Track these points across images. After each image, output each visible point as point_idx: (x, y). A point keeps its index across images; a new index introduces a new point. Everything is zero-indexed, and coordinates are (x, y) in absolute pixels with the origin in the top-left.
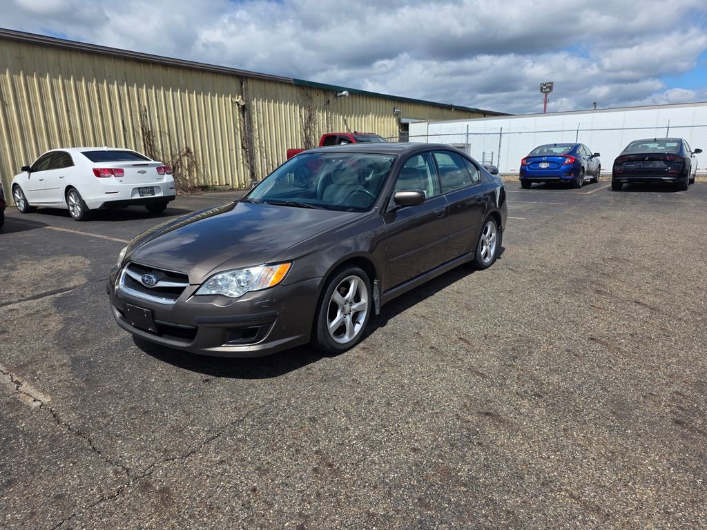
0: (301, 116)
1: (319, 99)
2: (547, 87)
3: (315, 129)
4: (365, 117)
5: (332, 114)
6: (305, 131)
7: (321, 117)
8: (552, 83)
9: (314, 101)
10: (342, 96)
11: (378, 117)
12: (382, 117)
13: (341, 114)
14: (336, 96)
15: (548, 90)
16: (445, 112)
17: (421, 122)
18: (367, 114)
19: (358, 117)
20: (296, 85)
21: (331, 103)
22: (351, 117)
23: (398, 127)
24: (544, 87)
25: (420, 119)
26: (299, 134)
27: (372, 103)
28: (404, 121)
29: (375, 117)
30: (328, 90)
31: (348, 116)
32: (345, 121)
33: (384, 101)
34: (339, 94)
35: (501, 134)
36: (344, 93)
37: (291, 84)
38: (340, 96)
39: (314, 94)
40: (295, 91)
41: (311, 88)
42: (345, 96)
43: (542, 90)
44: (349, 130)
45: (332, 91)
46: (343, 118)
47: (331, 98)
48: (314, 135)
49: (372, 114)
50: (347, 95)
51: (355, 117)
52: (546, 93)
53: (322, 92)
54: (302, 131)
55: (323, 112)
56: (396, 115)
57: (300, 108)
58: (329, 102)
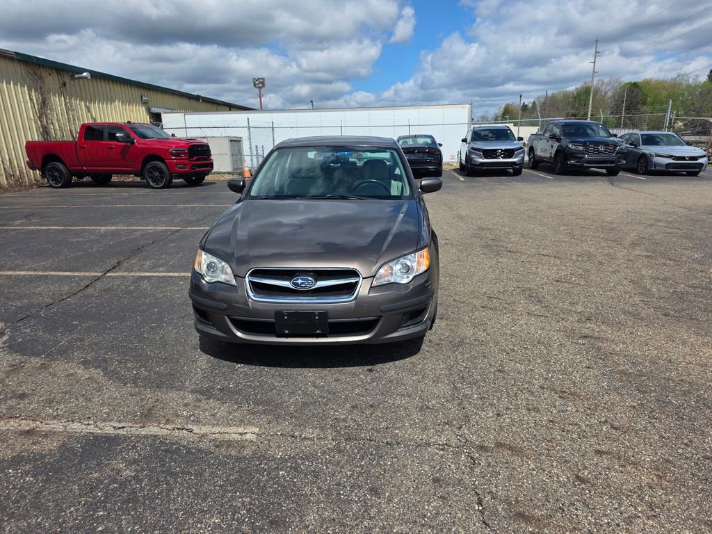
0: (31, 100)
1: (52, 80)
2: (260, 83)
3: (52, 115)
4: (111, 104)
5: (70, 99)
6: (40, 118)
7: (57, 102)
8: (263, 79)
9: (46, 82)
10: (82, 78)
11: (126, 105)
12: (129, 105)
13: (82, 99)
14: (72, 77)
15: (260, 85)
16: (193, 103)
17: (173, 113)
18: (112, 101)
19: (103, 104)
20: (19, 61)
21: (68, 85)
22: (94, 103)
23: (148, 117)
24: (257, 82)
25: (172, 110)
26: (33, 122)
27: (117, 88)
28: (155, 110)
29: (122, 105)
30: (62, 70)
31: (90, 102)
32: (88, 109)
33: (129, 87)
34: (77, 76)
35: (273, 128)
36: (85, 74)
37: (11, 59)
38: (79, 78)
39: (44, 73)
40: (19, 68)
41: (39, 65)
42: (86, 78)
43: (255, 85)
44: (95, 119)
45: (67, 71)
46: (86, 105)
47: (67, 79)
48: (52, 123)
49: (119, 101)
50: (89, 77)
51: (99, 103)
52: (260, 88)
53: (54, 71)
54: (36, 118)
55: (60, 96)
56: (145, 103)
57: (29, 90)
58: (65, 84)
